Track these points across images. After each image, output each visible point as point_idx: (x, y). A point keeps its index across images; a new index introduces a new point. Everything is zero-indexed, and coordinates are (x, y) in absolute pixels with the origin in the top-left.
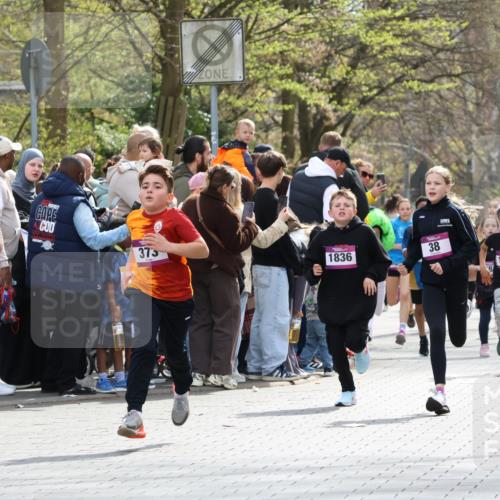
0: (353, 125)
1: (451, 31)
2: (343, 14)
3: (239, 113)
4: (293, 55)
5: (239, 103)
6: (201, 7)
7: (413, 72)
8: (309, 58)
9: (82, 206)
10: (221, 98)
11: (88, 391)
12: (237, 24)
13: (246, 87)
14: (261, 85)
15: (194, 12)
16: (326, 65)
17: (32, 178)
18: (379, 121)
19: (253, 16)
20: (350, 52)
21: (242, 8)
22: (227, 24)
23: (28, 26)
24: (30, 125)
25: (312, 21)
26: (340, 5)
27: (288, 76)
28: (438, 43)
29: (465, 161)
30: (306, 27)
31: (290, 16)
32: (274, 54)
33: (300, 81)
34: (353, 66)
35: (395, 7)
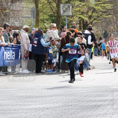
0: (92, 24)
1: (111, 6)
2: (91, 3)
3: (71, 21)
4: (81, 11)
5: (71, 19)
6: (64, 1)
7: (104, 14)
8: (84, 11)
9: (42, 39)
10: (68, 18)
11: (43, 73)
12: (71, 5)
13: (72, 16)
14: (75, 16)
15: (63, 2)
16: (88, 12)
17: (33, 34)
18: (97, 23)
19: (74, 3)
20: (92, 10)
21: (72, 2)
22: (69, 5)
23: (32, 5)
24: (32, 23)
25: (85, 4)
26: (90, 1)
27: (80, 14)
28: (109, 8)
29: (114, 31)
30: (84, 5)
31: (81, 3)
32: (78, 10)
33: (82, 15)
34: (93, 12)
35: (100, 2)
